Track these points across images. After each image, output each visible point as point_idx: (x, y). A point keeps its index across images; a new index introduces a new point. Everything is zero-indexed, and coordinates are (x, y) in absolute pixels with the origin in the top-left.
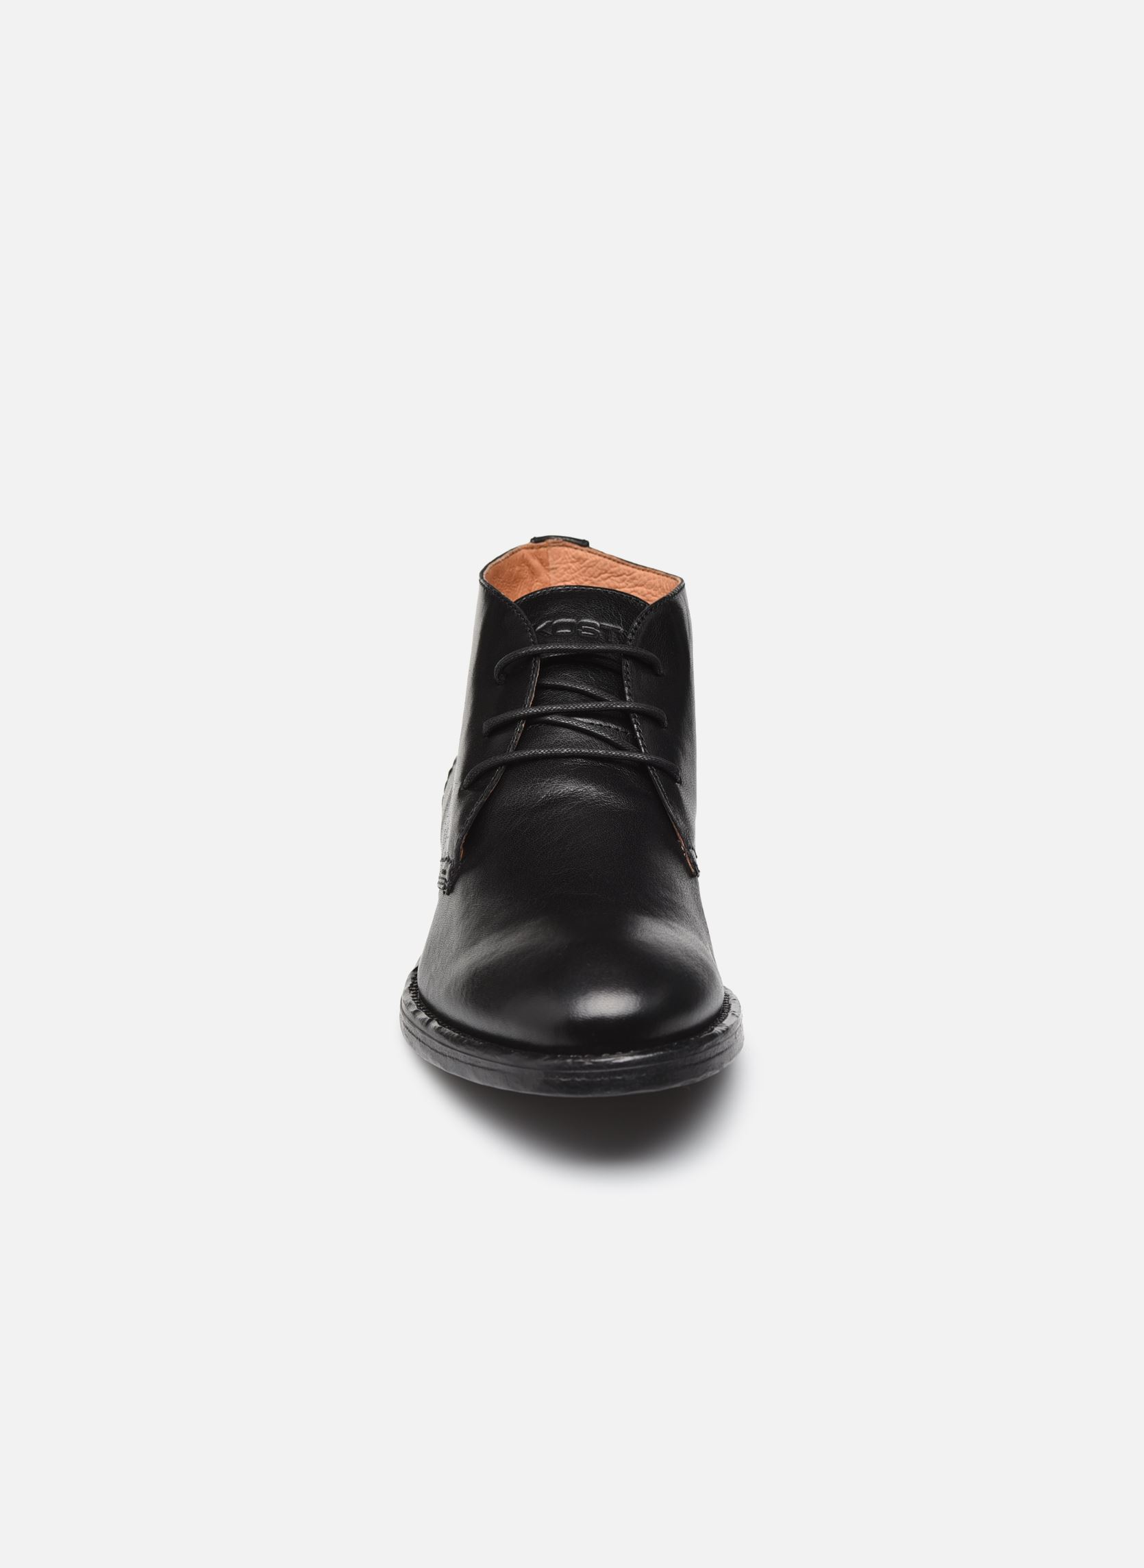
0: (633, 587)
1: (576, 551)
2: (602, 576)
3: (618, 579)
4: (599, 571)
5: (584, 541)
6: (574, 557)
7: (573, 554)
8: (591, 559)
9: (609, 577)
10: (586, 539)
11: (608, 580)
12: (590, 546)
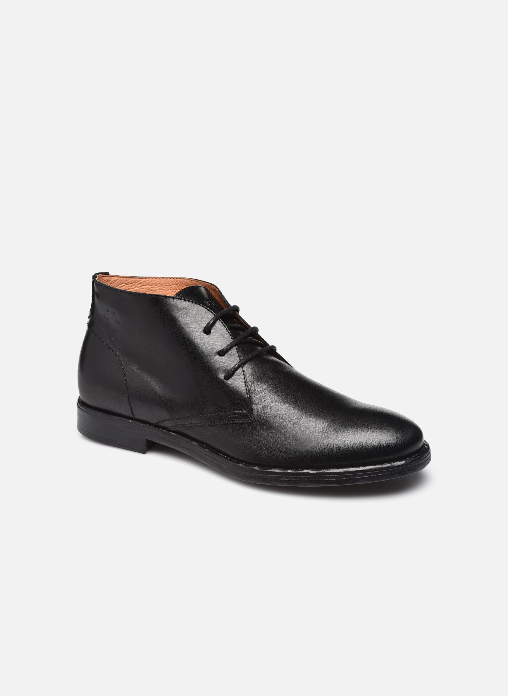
0: (141, 287)
1: (106, 278)
2: (120, 286)
3: (130, 285)
4: (118, 284)
5: (106, 273)
6: (105, 281)
7: (105, 279)
8: (113, 280)
9: (124, 285)
10: (107, 272)
11: (124, 287)
12: (110, 274)
